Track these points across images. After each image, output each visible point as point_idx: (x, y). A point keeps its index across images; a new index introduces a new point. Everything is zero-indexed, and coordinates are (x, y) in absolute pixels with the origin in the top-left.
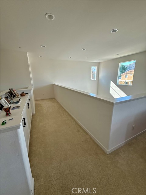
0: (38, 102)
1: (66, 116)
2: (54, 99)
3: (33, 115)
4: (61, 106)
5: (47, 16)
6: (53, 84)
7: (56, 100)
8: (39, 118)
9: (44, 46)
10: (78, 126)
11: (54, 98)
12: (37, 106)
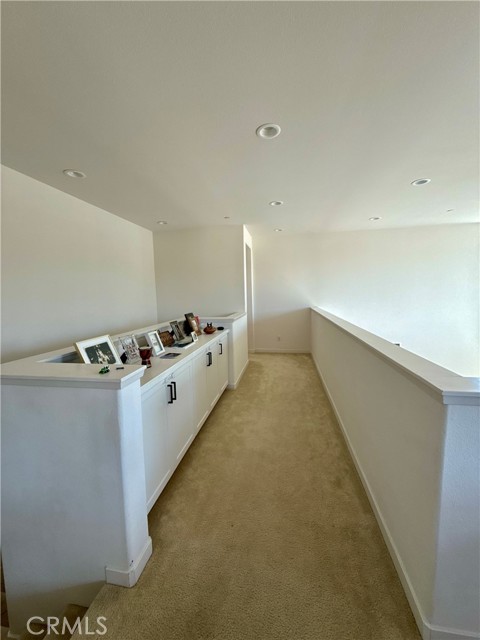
0: (257, 359)
1: (321, 418)
2: (306, 358)
3: (226, 391)
4: (318, 384)
5: (262, 132)
6: (310, 309)
7: (313, 361)
8: (238, 401)
9: (279, 203)
10: (347, 467)
11: (309, 355)
12: (251, 368)
